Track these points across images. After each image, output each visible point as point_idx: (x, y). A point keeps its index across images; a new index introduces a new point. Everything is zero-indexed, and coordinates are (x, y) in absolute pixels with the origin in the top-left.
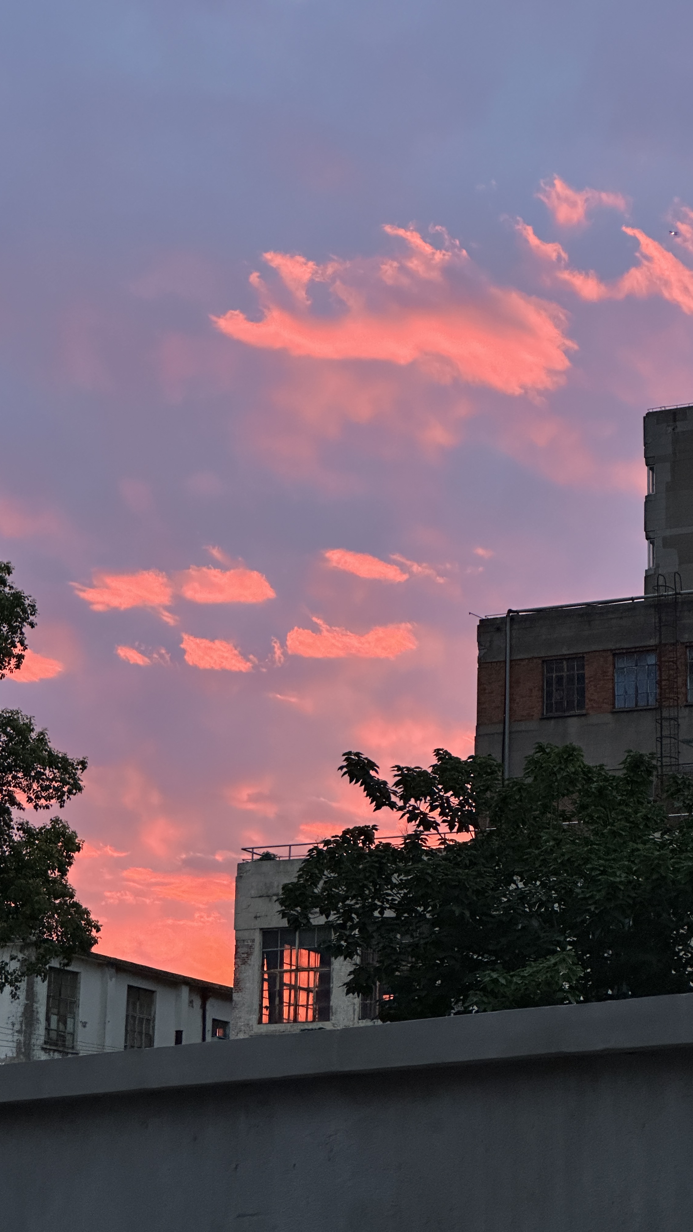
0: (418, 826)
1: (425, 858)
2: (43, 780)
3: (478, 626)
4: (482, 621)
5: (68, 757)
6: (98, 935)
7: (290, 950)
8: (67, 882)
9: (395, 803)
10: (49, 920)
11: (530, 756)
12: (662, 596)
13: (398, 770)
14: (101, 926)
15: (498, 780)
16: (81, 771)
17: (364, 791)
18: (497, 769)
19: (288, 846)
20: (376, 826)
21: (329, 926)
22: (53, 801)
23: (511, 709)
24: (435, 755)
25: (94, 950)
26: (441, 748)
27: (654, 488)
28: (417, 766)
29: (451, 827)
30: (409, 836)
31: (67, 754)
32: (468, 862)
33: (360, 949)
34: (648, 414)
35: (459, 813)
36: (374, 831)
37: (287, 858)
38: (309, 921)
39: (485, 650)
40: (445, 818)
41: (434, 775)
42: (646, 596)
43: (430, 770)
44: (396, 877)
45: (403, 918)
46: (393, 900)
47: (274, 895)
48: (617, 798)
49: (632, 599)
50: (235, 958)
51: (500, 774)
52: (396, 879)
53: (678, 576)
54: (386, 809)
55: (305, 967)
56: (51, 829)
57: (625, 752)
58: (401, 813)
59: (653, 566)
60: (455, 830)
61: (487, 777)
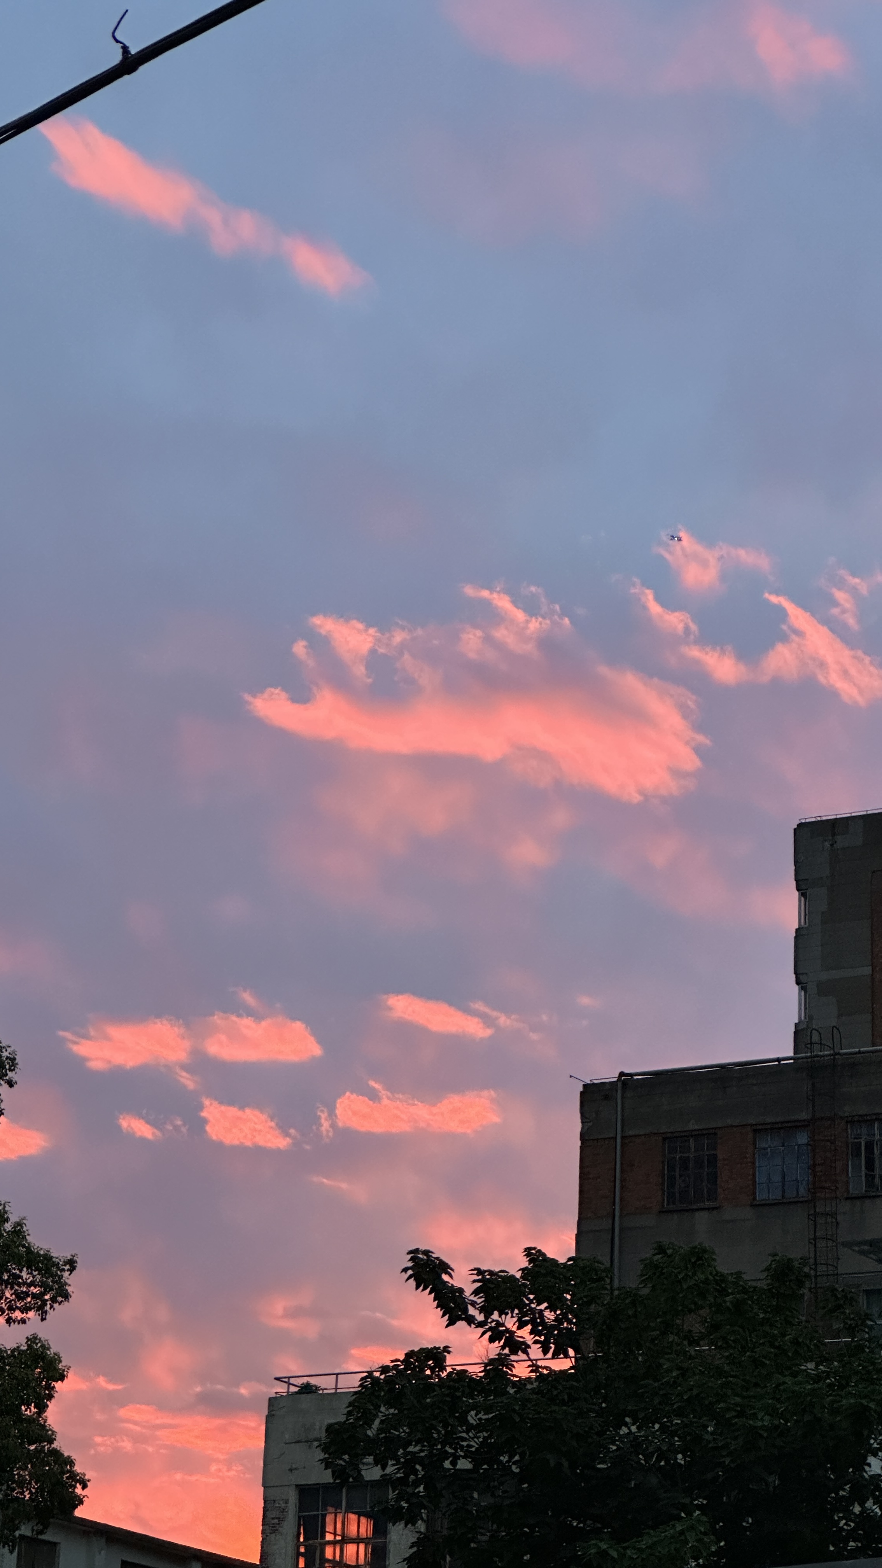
0: (503, 1348)
1: (512, 1391)
2: (19, 1285)
3: (581, 1093)
4: (586, 1086)
5: (52, 1255)
6: (84, 1493)
7: (333, 1515)
8: (45, 1421)
9: (473, 1317)
10: (21, 1473)
11: (646, 1259)
12: (817, 1056)
13: (478, 1274)
14: (89, 1481)
15: (606, 1289)
16: (69, 1272)
17: (434, 1301)
18: (604, 1274)
19: (335, 1374)
20: (449, 1347)
21: (386, 1481)
22: (31, 1314)
23: (621, 1199)
24: (524, 1256)
25: (79, 1513)
26: (533, 1246)
27: (807, 920)
28: (503, 1269)
29: (545, 1351)
30: (491, 1362)
31: (51, 1251)
32: (566, 1397)
33: (426, 1511)
34: (800, 825)
35: (556, 1332)
36: (445, 1354)
37: (333, 1391)
38: (360, 1475)
39: (590, 1124)
40: (537, 1338)
41: (523, 1281)
42: (796, 1056)
43: (518, 1275)
44: (474, 1416)
45: (481, 1471)
46: (469, 1446)
47: (316, 1440)
48: (758, 1315)
49: (778, 1060)
50: (262, 1525)
51: (608, 1281)
52: (473, 1418)
53: (837, 1030)
54: (461, 1324)
55: (354, 1537)
56: (27, 1350)
57: (770, 1255)
58: (481, 1330)
59: (805, 1018)
60: (549, 1355)
61: (593, 1285)
